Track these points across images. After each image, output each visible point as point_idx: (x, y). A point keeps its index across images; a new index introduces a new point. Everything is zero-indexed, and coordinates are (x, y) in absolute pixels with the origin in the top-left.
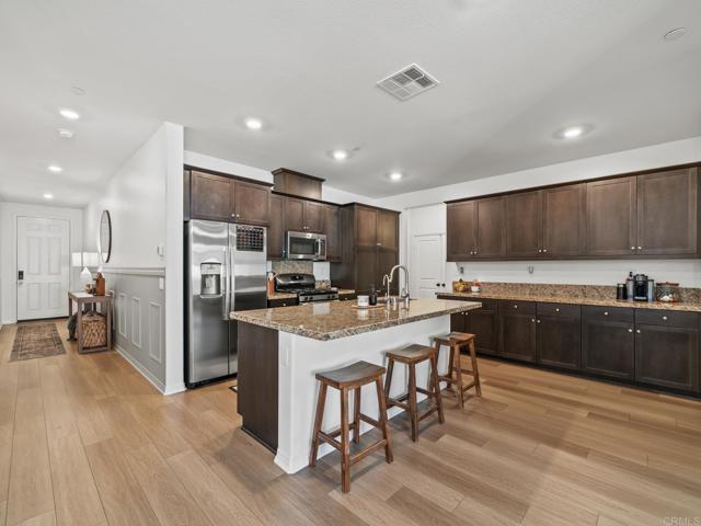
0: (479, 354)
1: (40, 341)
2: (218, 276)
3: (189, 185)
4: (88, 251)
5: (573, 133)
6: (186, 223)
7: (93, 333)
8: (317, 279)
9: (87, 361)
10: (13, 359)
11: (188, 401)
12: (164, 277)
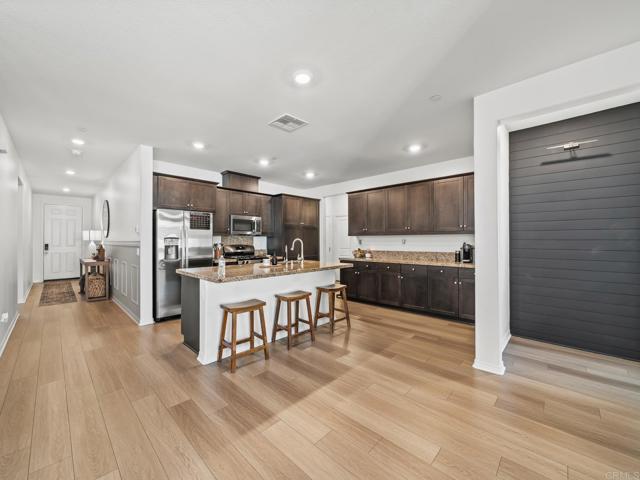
0: (349, 299)
1: (60, 294)
2: (177, 247)
3: (156, 186)
4: (94, 229)
5: (415, 149)
6: (154, 211)
7: (96, 288)
8: (256, 248)
9: (92, 307)
10: (40, 305)
11: (155, 330)
12: (139, 247)
